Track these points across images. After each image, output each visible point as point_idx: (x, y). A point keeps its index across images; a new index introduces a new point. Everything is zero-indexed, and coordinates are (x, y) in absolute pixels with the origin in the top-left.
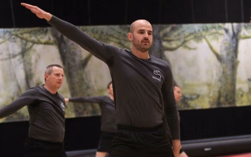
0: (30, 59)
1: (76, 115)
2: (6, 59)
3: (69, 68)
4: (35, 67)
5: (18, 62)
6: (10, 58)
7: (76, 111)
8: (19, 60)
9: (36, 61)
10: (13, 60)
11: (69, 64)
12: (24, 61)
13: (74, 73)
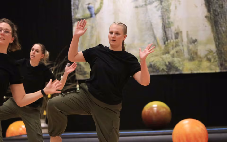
0: (169, 6)
1: (221, 69)
2: (142, 6)
3: (215, 16)
4: (175, 15)
5: (155, 10)
6: (146, 5)
7: (222, 65)
8: (156, 7)
9: (176, 8)
10: (149, 7)
11: (215, 10)
12: (162, 8)
13: (221, 21)
